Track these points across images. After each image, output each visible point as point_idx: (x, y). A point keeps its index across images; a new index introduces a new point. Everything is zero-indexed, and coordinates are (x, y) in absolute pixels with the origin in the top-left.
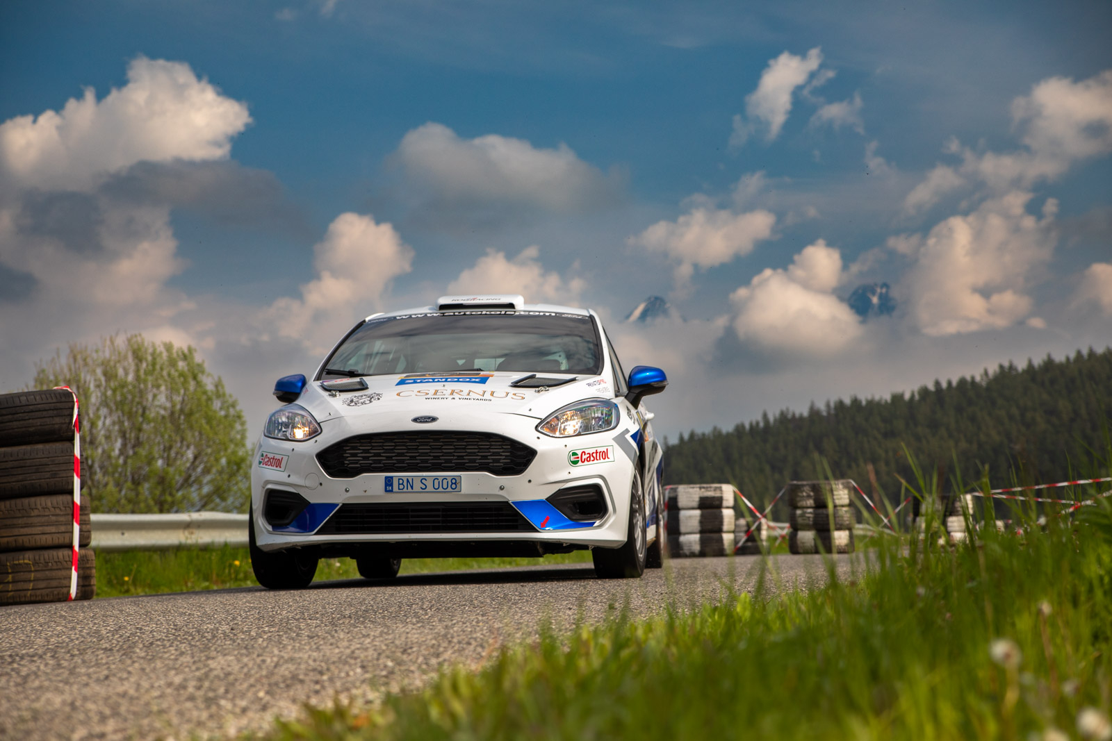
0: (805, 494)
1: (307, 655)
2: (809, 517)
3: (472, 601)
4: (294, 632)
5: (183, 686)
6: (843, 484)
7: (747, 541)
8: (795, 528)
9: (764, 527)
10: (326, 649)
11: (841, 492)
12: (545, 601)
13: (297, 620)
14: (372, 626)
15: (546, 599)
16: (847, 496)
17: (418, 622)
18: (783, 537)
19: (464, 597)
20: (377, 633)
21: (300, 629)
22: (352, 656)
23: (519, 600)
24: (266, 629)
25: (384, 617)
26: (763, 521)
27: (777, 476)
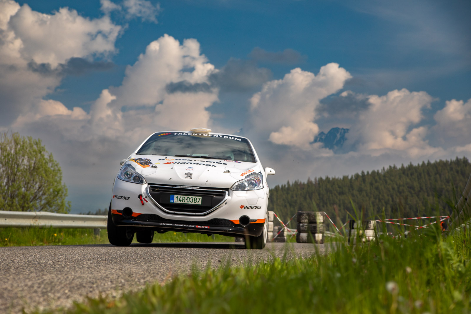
0: (304, 217)
1: (87, 276)
2: (305, 227)
3: (159, 256)
4: (81, 265)
5: (32, 286)
6: (321, 213)
7: (278, 236)
8: (300, 231)
9: (286, 230)
10: (95, 274)
11: (320, 217)
12: (191, 257)
13: (82, 260)
14: (115, 264)
15: (191, 256)
16: (322, 219)
17: (135, 264)
18: (294, 235)
19: (155, 254)
20: (118, 267)
21: (84, 264)
22: (107, 277)
23: (180, 256)
24: (69, 264)
25: (120, 261)
26: (286, 228)
27: (292, 209)
